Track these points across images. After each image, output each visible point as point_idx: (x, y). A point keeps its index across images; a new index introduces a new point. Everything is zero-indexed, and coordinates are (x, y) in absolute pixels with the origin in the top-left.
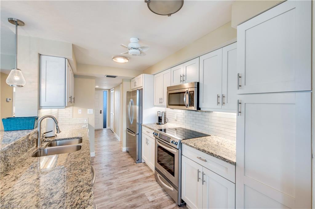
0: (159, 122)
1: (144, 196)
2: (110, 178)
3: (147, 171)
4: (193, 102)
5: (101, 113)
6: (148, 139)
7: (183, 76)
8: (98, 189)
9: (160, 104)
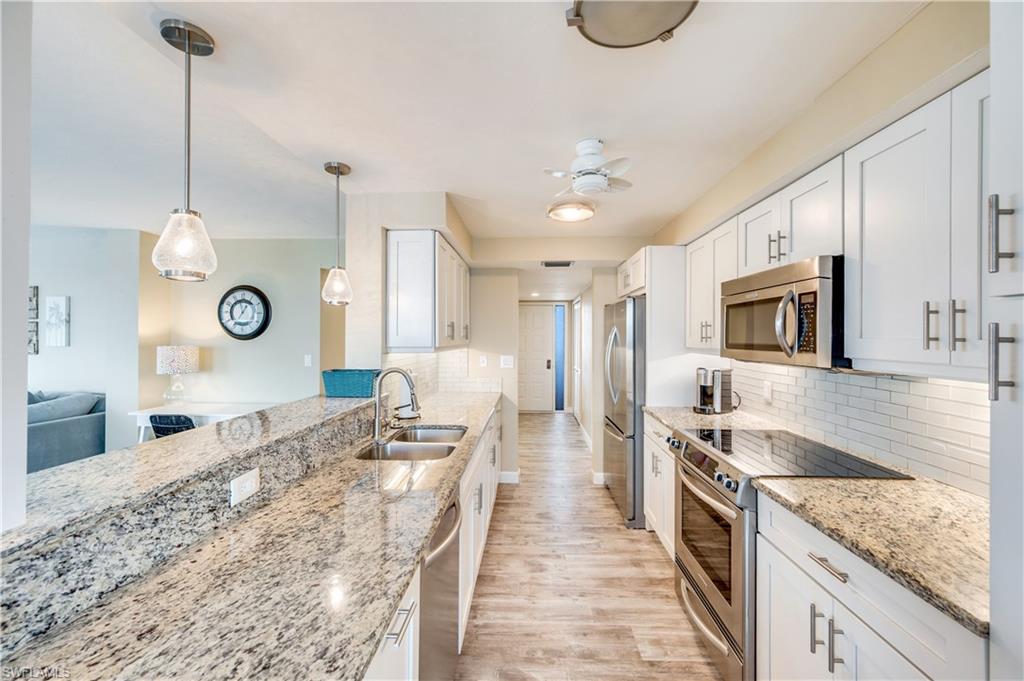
0: (704, 403)
1: (630, 637)
2: (543, 553)
3: (657, 561)
4: (815, 335)
5: (549, 367)
6: (660, 458)
7: (780, 237)
8: (508, 574)
9: (703, 345)
